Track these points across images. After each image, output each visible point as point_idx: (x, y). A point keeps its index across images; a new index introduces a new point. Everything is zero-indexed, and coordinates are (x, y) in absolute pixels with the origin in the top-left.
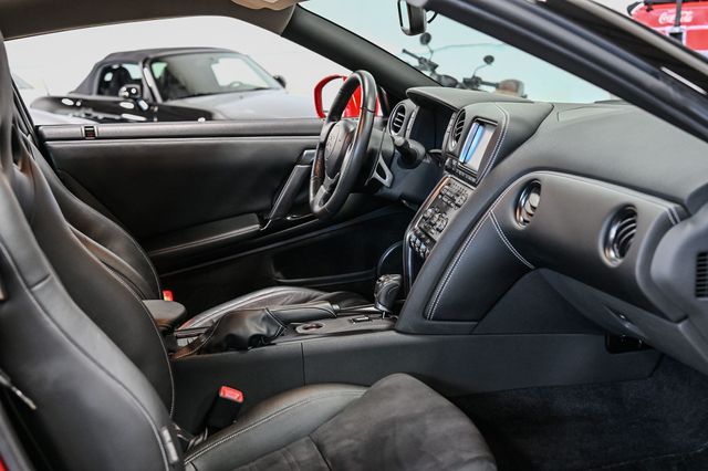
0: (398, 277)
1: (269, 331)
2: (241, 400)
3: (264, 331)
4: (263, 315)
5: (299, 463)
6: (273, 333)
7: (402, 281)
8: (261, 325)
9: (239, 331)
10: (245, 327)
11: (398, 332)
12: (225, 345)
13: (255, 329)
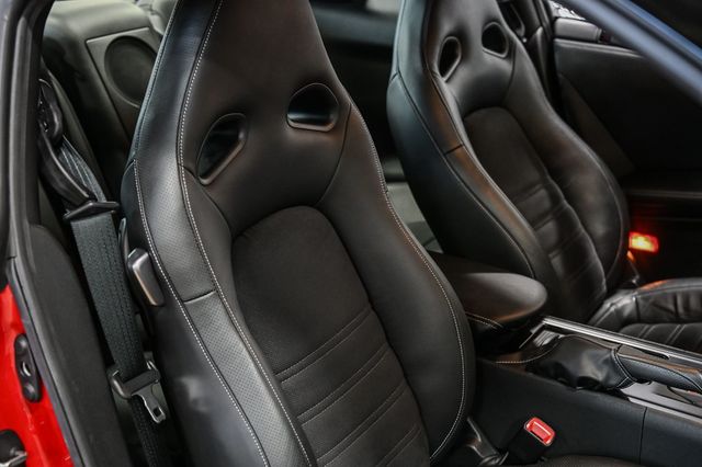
2: (549, 443)
3: (600, 376)
6: (615, 381)
8: (599, 368)
9: (570, 366)
10: (578, 363)
12: (552, 372)
13: (590, 369)
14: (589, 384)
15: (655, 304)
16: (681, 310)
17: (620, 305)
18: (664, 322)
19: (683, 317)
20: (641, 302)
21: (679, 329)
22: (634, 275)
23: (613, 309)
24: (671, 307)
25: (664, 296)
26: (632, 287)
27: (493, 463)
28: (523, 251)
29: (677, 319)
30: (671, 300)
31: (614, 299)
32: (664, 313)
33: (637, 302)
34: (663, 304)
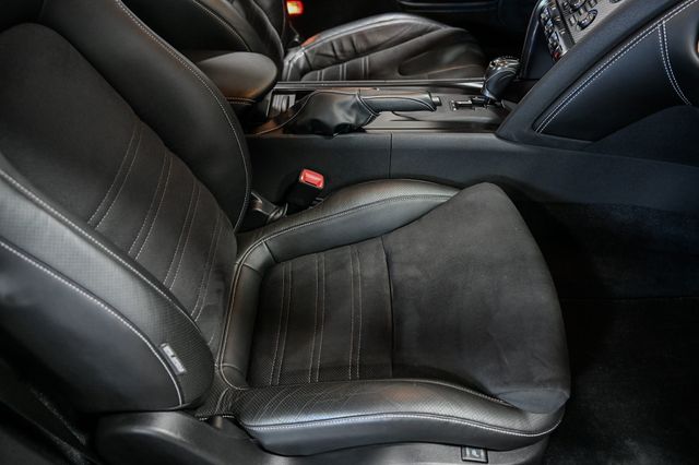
0: (515, 63)
1: (357, 120)
2: (321, 186)
3: (352, 120)
4: (354, 101)
5: (363, 278)
6: (362, 122)
7: (518, 69)
8: (349, 113)
9: (324, 118)
10: (332, 115)
11: (498, 136)
12: (310, 128)
13: (342, 117)
14: (344, 128)
15: (318, 54)
16: (338, 53)
17: (295, 61)
18: (328, 66)
19: (342, 58)
20: (309, 55)
21: (343, 68)
22: (294, 35)
23: (292, 65)
24: (331, 53)
25: (324, 46)
26: (297, 45)
27: (278, 215)
28: (234, 29)
29: (338, 61)
30: (330, 48)
31: (290, 56)
32: (326, 59)
33: (306, 56)
34: (325, 52)
